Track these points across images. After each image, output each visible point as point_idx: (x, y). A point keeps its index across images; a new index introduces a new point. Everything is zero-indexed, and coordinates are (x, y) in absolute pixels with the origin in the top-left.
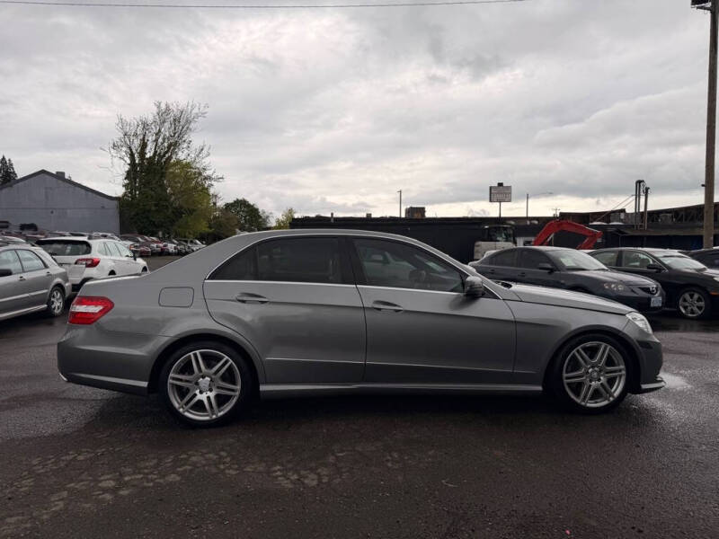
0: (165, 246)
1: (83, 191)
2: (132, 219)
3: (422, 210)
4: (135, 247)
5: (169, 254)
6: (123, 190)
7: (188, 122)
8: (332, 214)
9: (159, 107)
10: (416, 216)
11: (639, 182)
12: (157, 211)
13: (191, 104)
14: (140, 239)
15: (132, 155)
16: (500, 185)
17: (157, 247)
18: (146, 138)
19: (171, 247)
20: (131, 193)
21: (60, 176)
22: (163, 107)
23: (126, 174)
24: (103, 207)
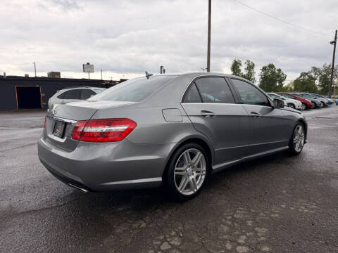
3: (59, 74)
8: (5, 73)
10: (56, 77)
11: (162, 67)
16: (88, 64)
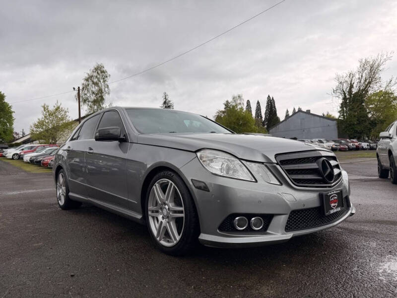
0: (359, 144)
1: (318, 118)
2: (344, 130)
4: (336, 145)
5: (363, 149)
6: (339, 114)
7: (379, 65)
9: (361, 62)
12: (357, 124)
13: (380, 54)
14: (343, 141)
15: (345, 94)
17: (353, 145)
18: (352, 82)
19: (365, 145)
20: (343, 115)
21: (308, 112)
22: (364, 61)
23: (340, 105)
24: (329, 125)
